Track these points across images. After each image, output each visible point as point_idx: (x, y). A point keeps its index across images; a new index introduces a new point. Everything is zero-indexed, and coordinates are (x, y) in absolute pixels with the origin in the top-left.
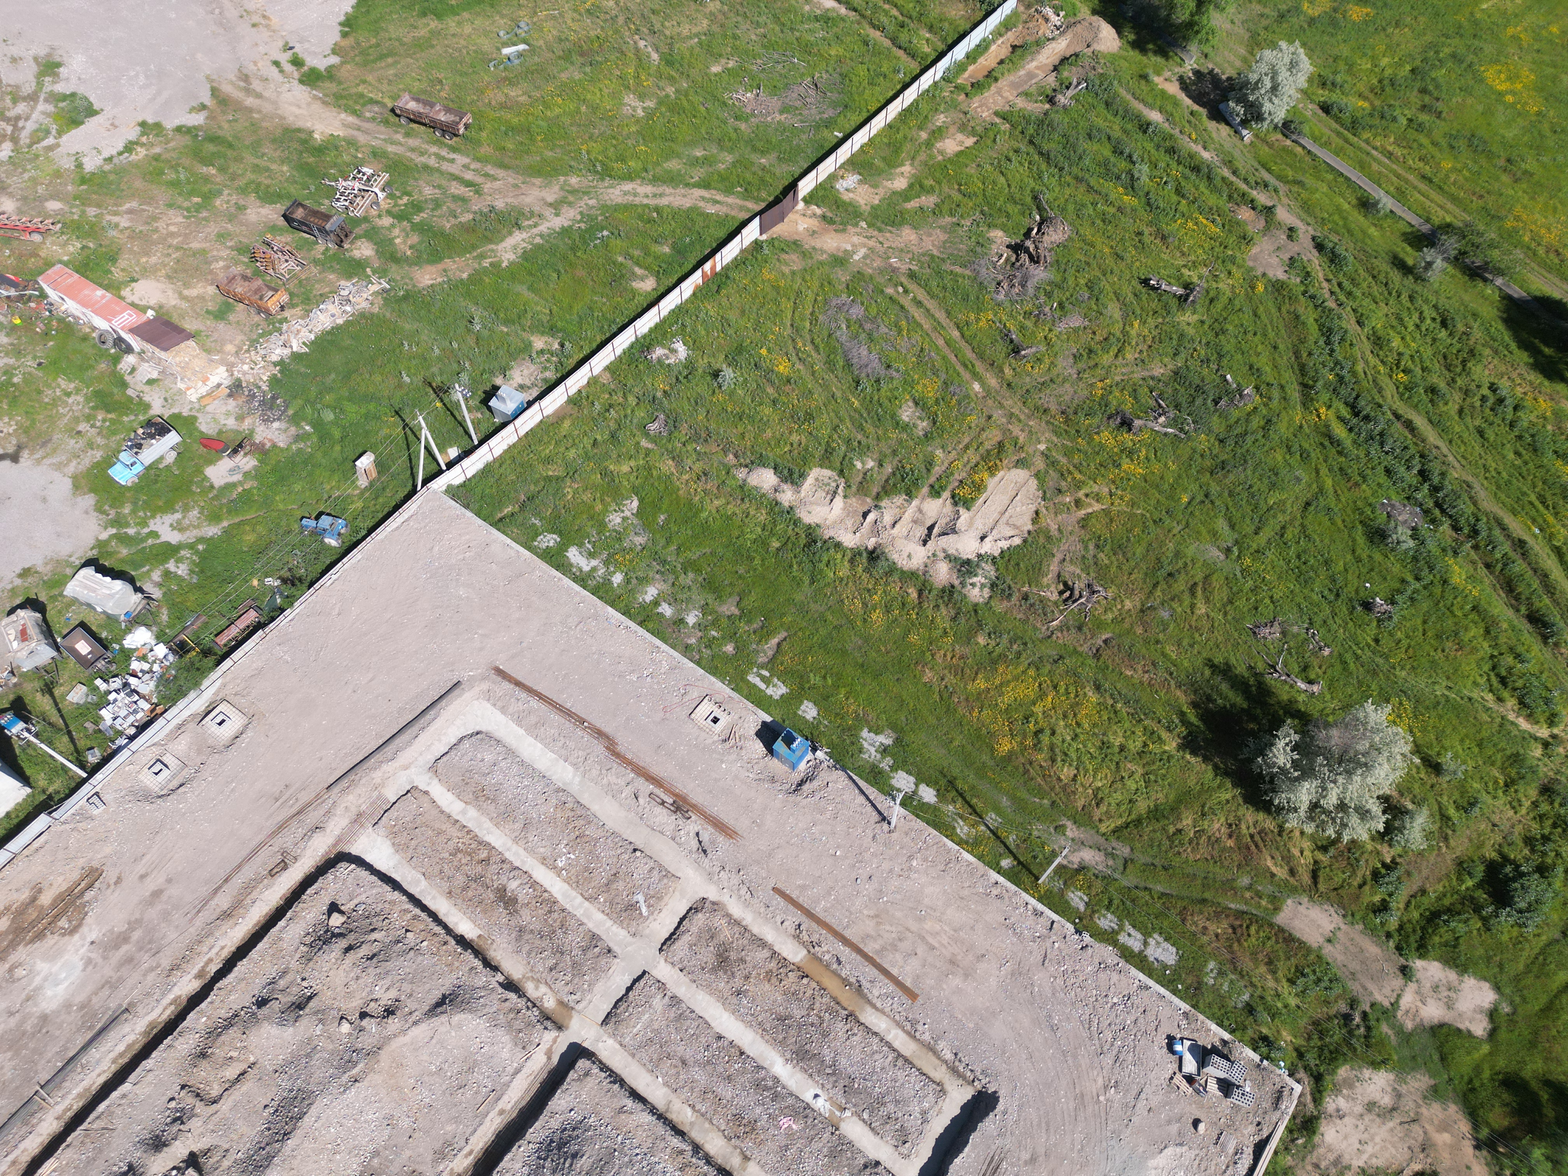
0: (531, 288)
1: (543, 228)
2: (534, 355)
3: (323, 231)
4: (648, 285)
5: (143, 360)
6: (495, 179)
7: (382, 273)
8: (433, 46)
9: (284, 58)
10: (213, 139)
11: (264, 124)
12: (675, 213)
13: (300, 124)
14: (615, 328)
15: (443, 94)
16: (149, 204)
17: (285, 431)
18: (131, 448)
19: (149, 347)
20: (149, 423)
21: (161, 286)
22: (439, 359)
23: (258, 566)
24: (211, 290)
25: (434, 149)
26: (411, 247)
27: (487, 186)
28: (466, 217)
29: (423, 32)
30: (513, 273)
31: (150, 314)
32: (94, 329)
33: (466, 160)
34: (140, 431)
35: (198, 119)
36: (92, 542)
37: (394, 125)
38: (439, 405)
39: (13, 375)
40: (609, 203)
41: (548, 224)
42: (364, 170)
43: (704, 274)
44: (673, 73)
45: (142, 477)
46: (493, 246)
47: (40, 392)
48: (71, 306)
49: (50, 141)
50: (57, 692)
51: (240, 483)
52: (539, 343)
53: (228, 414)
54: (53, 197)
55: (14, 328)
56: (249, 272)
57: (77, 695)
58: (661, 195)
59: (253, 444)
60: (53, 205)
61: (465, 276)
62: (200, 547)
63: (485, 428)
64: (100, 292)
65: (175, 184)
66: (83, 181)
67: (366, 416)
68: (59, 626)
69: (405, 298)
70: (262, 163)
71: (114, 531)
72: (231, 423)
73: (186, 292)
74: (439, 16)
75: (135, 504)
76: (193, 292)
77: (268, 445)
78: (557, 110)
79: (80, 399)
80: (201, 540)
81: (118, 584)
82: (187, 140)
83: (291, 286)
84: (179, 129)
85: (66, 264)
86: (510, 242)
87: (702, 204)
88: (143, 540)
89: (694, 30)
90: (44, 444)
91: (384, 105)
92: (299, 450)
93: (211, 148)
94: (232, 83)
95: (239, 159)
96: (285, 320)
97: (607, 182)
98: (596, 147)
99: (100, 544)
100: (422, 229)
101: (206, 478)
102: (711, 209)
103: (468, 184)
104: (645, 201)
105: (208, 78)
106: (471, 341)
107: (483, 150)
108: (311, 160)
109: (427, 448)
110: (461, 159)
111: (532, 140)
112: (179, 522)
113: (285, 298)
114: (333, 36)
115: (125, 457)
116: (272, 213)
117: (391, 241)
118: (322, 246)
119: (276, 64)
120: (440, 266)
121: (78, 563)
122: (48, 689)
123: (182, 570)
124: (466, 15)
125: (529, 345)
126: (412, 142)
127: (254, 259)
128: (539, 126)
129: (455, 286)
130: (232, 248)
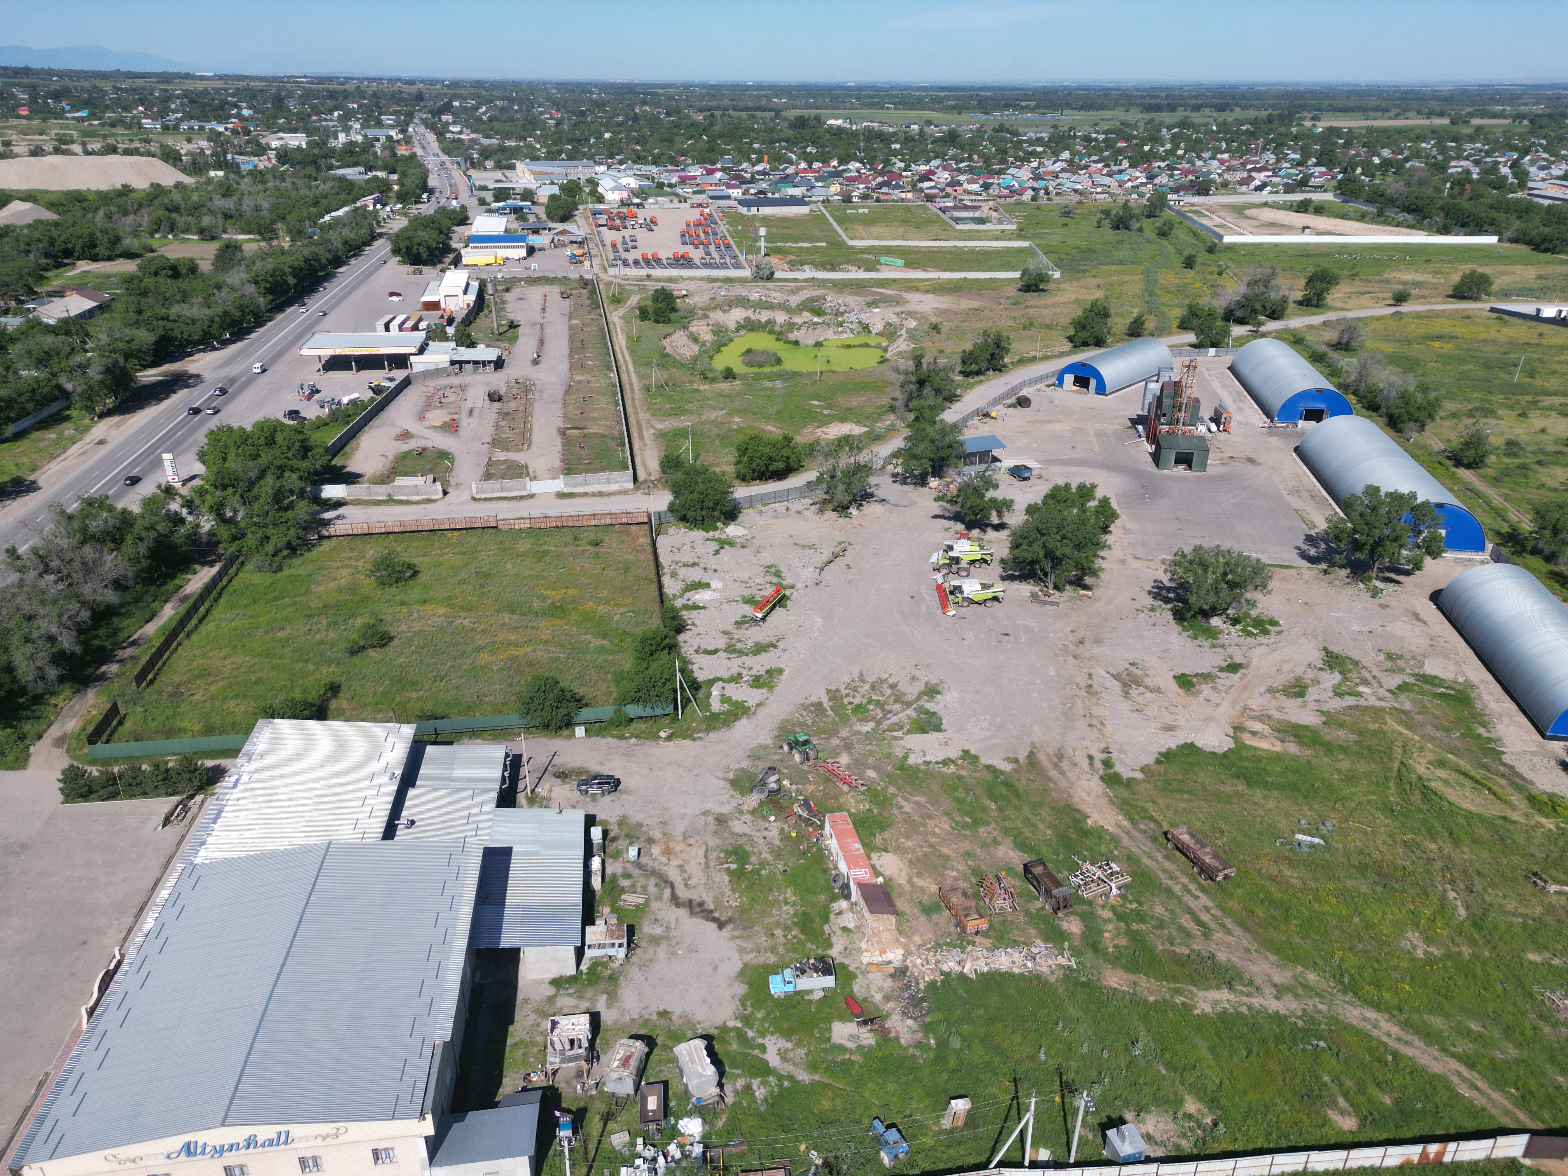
0: (1212, 1049)
1: (1256, 1001)
2: (1180, 1115)
3: (1049, 894)
4: (1348, 1124)
5: (851, 910)
6: (1229, 932)
7: (1076, 952)
8: (1231, 803)
9: (1099, 756)
10: (1008, 785)
11: (1054, 794)
12: (1416, 1071)
13: (1082, 807)
14: (1284, 1144)
15: (1219, 842)
16: (933, 805)
17: (914, 1032)
18: (797, 969)
19: (862, 903)
20: (822, 959)
21: (901, 865)
22: (1083, 1058)
23: (815, 1134)
24: (934, 888)
25: (1185, 880)
26: (1115, 946)
27: (1218, 935)
28: (1183, 950)
29: (1228, 789)
30: (1201, 1024)
31: (880, 880)
32: (836, 868)
33: (1210, 904)
34: (812, 961)
35: (1006, 767)
36: (719, 1022)
37: (1161, 845)
38: (1058, 1099)
39: (764, 868)
40: (1341, 1017)
41: (1262, 1001)
42: (1113, 865)
43: (1424, 1155)
44: (1478, 937)
45: (789, 996)
46: (1194, 989)
47: (771, 890)
48: (833, 844)
49: (900, 734)
50: (611, 1125)
51: (851, 1051)
52: (1191, 1106)
53: (880, 989)
54: (874, 768)
55: (789, 837)
56: (970, 891)
57: (619, 1140)
58: (1406, 1043)
59: (882, 1026)
60: (871, 774)
61: (1151, 999)
62: (786, 1084)
63: (1089, 1153)
64: (858, 845)
65: (960, 801)
66: (901, 768)
67: (987, 1065)
68: (652, 1074)
69: (1084, 985)
70: (1033, 819)
71: (740, 1025)
72: (878, 997)
73: (915, 879)
74: (1250, 783)
75: (768, 1014)
76: (920, 882)
77: (893, 1035)
78: (1327, 908)
79: (792, 911)
80: (791, 1078)
81: (711, 1070)
82: (989, 777)
83: (995, 920)
84: (988, 767)
85: (850, 814)
86: (1214, 995)
87: (1455, 1079)
88: (753, 1047)
89: (1522, 910)
90: (746, 928)
91: (1161, 827)
92: (913, 1056)
93: (1003, 790)
94: (1048, 755)
95: (1018, 808)
96: (973, 943)
97: (1349, 997)
98: (1352, 960)
99: (724, 1029)
100: (1134, 936)
101: (829, 1030)
102: (1465, 1092)
103: (1200, 924)
104: (1385, 1039)
105: (1033, 744)
106: (1123, 1061)
107: (1230, 904)
108: (1074, 836)
109: (1022, 1133)
110: (1205, 900)
111: (1287, 919)
112: (786, 1051)
113: (984, 925)
114: (1149, 759)
115: (788, 973)
116: (1017, 858)
117: (1100, 932)
118: (1040, 903)
119: (1091, 758)
120: (1133, 977)
121: (700, 1032)
122: (607, 1118)
123: (760, 1093)
124: (1276, 793)
125: (1179, 1102)
126: (1167, 865)
127: (980, 884)
128: (1299, 911)
129: (1135, 1001)
130: (969, 867)
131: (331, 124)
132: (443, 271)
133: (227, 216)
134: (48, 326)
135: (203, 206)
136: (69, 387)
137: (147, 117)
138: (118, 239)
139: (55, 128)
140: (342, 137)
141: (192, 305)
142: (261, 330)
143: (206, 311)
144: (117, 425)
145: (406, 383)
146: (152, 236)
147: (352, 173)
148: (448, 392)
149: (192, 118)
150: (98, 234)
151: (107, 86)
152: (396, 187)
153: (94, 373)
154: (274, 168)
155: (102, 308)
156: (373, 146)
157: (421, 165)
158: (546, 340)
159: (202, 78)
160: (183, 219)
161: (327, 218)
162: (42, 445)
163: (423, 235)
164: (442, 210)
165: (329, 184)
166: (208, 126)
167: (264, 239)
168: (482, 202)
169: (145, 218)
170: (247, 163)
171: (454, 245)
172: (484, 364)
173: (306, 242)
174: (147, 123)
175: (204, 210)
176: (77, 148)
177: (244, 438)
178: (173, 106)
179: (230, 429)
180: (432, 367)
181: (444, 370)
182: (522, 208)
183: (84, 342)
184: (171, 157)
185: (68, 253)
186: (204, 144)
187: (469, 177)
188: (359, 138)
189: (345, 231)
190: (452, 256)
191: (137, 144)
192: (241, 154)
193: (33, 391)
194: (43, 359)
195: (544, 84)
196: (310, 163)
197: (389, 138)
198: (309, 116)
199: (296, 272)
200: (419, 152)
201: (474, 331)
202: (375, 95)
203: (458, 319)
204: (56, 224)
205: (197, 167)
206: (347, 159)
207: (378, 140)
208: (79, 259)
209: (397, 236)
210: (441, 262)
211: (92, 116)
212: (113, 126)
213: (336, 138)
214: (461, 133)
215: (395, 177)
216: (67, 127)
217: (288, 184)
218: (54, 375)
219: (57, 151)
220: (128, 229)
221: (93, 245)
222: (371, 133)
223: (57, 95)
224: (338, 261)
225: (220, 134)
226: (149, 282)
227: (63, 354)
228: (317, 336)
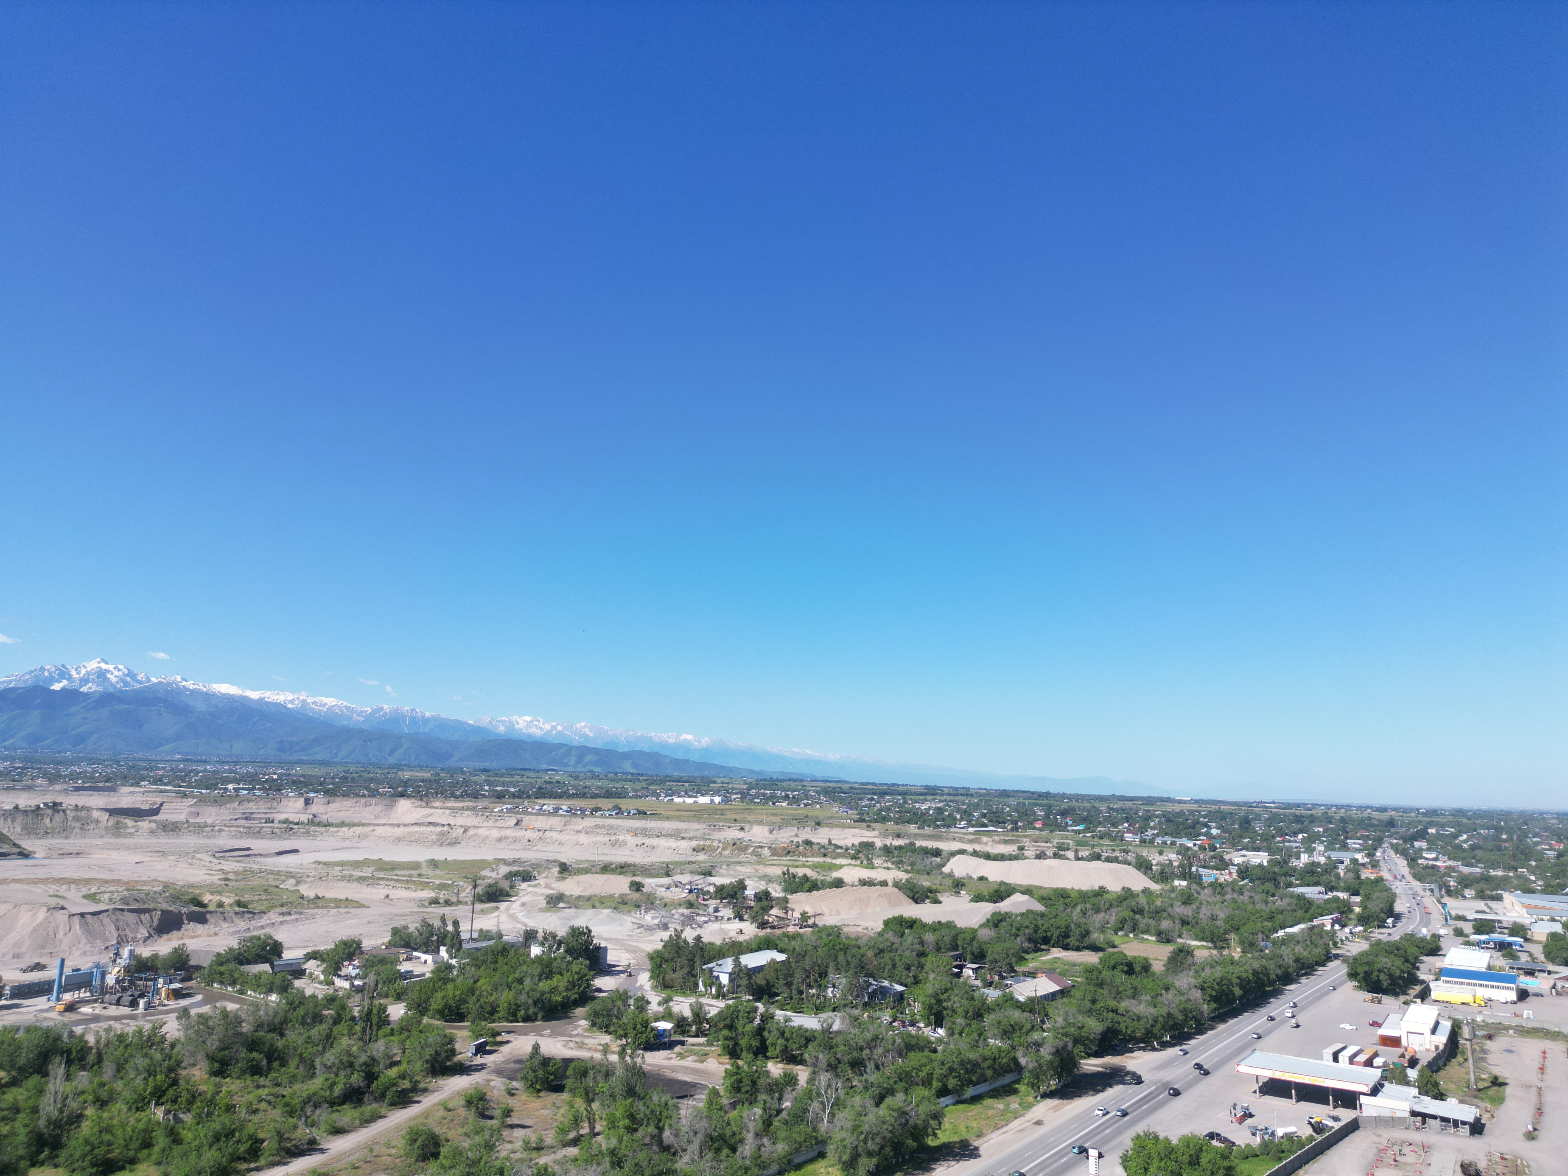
131: (1294, 845)
132: (1406, 1003)
133: (1184, 922)
134: (1018, 1001)
135: (1164, 910)
136: (1023, 1061)
137: (1129, 831)
138: (1088, 933)
139: (1058, 838)
140: (1304, 858)
141: (1140, 1003)
142: (1201, 1038)
143: (1152, 1010)
144: (1055, 1109)
145: (1353, 1127)
146: (1116, 934)
147: (1312, 892)
148: (1406, 1150)
149: (1166, 834)
150: (1073, 926)
151: (1103, 807)
152: (1357, 910)
153: (1046, 1053)
154: (1234, 882)
155: (1063, 993)
156: (1336, 867)
157: (1388, 890)
158: (1547, 1110)
159: (1180, 802)
160: (1145, 921)
161: (1281, 933)
162: (991, 1112)
163: (1385, 961)
164: (1410, 938)
165: (1287, 901)
166: (1179, 841)
167: (1215, 947)
168: (1459, 933)
169: (1113, 917)
170: (1209, 876)
171: (1422, 976)
172: (1456, 1123)
173: (1256, 954)
174: (1128, 836)
175: (1165, 915)
176: (1070, 854)
177: (1169, 1151)
178: (1152, 824)
179: (1156, 1137)
180: (1387, 1114)
181: (1401, 1120)
182: (1510, 944)
183: (1043, 1022)
184: (1144, 866)
185: (1046, 940)
186: (1173, 856)
187: (1444, 905)
188: (1322, 860)
189: (1298, 949)
190: (1418, 988)
191: (1117, 854)
192: (1205, 867)
193: (994, 1059)
194: (1008, 1032)
195: (1541, 814)
196: (1269, 880)
197: (1354, 861)
198: (1274, 837)
199: (1244, 984)
200: (1386, 875)
201: (1443, 1079)
202: (1343, 820)
203: (1424, 1061)
204: (1042, 915)
205: (1164, 876)
206: (1308, 878)
207: (1342, 862)
208: (1053, 946)
209: (1355, 959)
210: (1405, 993)
211: (1087, 830)
212: (1101, 838)
213: (1299, 858)
214: (1436, 859)
215: (1357, 899)
216: (1067, 838)
217: (1245, 898)
218: (1013, 1048)
219: (1056, 856)
220: (1097, 925)
221: (1067, 935)
222: (1335, 855)
223: (1064, 814)
224: (1288, 978)
225: (1189, 849)
226: (1106, 974)
227: (1024, 1030)
228: (1257, 1054)
